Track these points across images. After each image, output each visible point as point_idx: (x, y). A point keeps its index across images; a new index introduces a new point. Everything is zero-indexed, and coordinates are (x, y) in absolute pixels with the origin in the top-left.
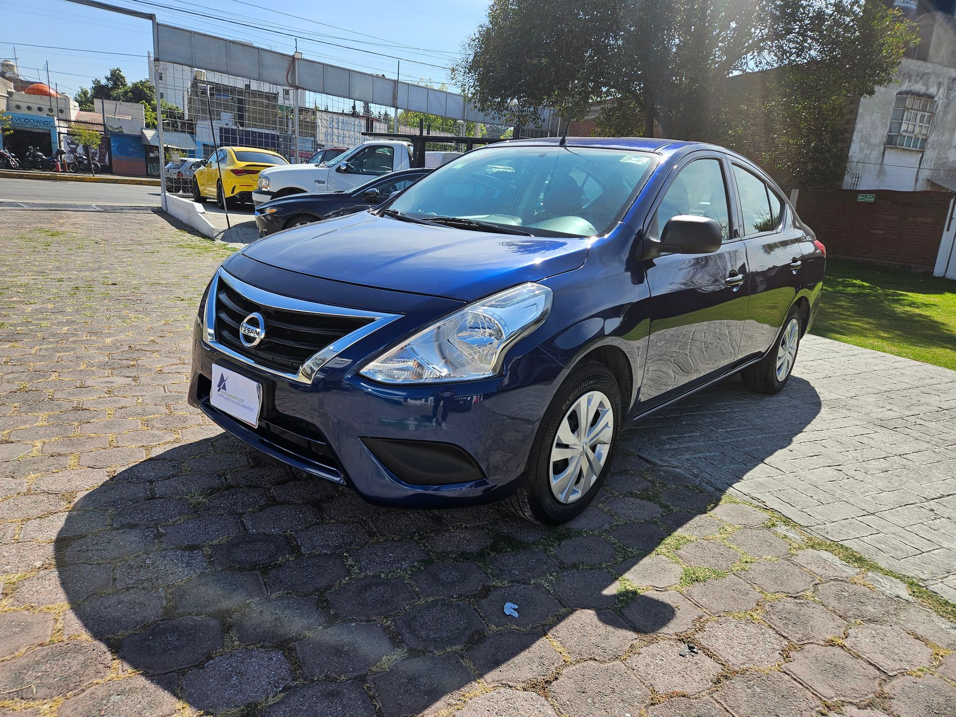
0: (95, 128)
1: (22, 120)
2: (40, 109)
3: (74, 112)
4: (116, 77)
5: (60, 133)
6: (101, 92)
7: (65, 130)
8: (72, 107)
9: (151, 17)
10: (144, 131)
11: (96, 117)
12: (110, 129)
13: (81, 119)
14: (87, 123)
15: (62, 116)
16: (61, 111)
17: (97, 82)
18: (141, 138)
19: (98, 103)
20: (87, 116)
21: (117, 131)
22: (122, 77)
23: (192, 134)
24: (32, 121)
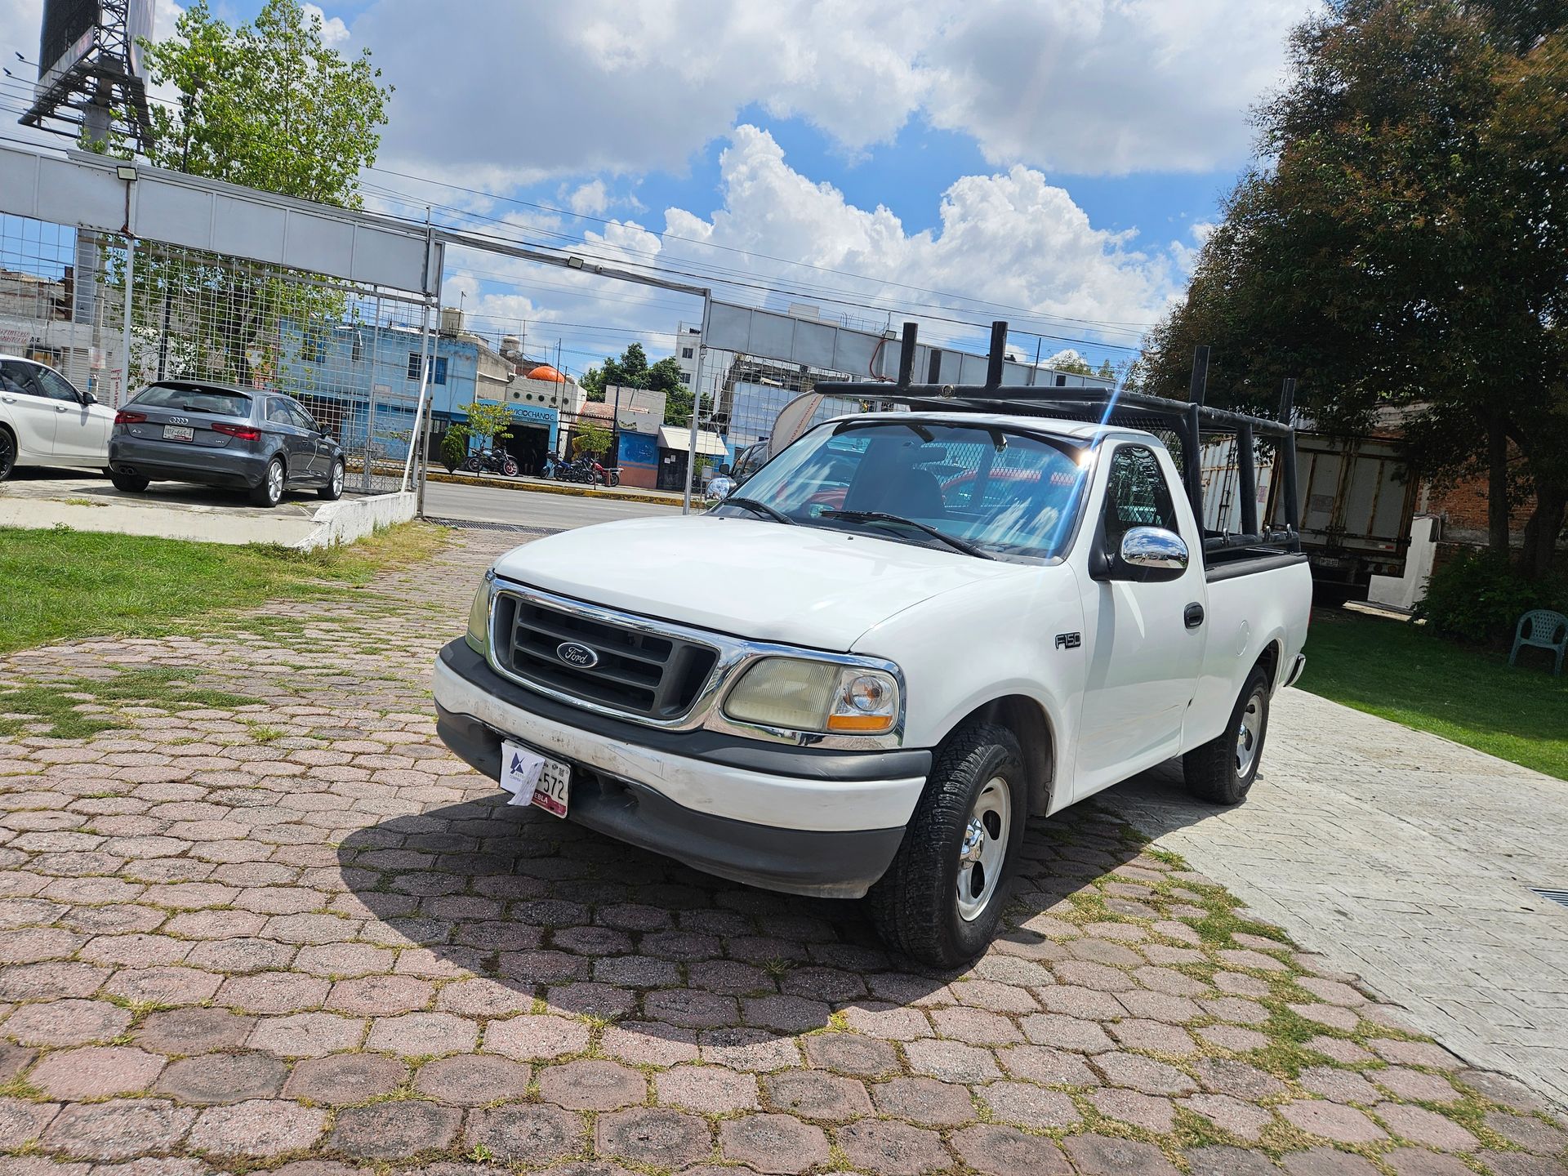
0: (604, 424)
1: (520, 412)
2: (541, 398)
3: (580, 404)
4: (635, 355)
5: (560, 430)
6: (615, 376)
7: (566, 426)
8: (579, 397)
9: (705, 293)
10: (662, 428)
11: (605, 408)
12: (621, 426)
13: (587, 412)
14: (595, 417)
15: (566, 408)
16: (566, 401)
17: (610, 362)
18: (656, 439)
19: (611, 391)
20: (595, 408)
21: (630, 428)
22: (643, 356)
23: (724, 432)
24: (531, 414)
